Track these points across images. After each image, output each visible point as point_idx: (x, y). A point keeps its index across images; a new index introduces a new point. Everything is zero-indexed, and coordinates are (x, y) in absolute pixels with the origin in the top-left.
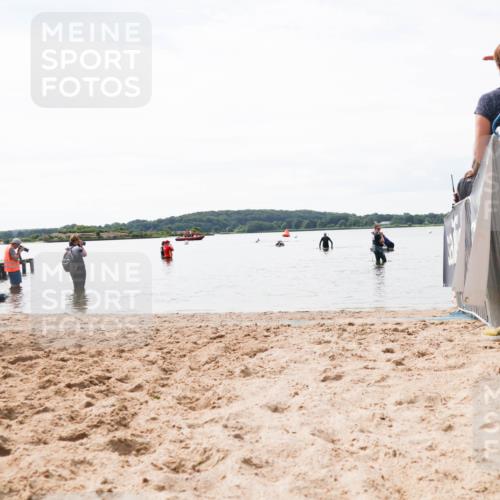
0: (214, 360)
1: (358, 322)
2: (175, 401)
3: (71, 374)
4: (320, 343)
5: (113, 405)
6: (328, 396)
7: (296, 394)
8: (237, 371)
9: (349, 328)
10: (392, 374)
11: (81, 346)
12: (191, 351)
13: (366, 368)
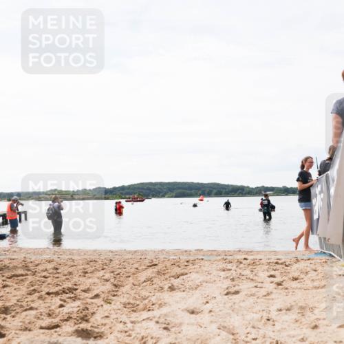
0: (150, 280)
1: (250, 258)
2: (122, 305)
3: (50, 286)
4: (224, 270)
5: (79, 307)
6: (230, 304)
7: (207, 302)
8: (166, 287)
9: (244, 262)
10: (275, 291)
11: (57, 269)
12: (134, 274)
13: (256, 287)
